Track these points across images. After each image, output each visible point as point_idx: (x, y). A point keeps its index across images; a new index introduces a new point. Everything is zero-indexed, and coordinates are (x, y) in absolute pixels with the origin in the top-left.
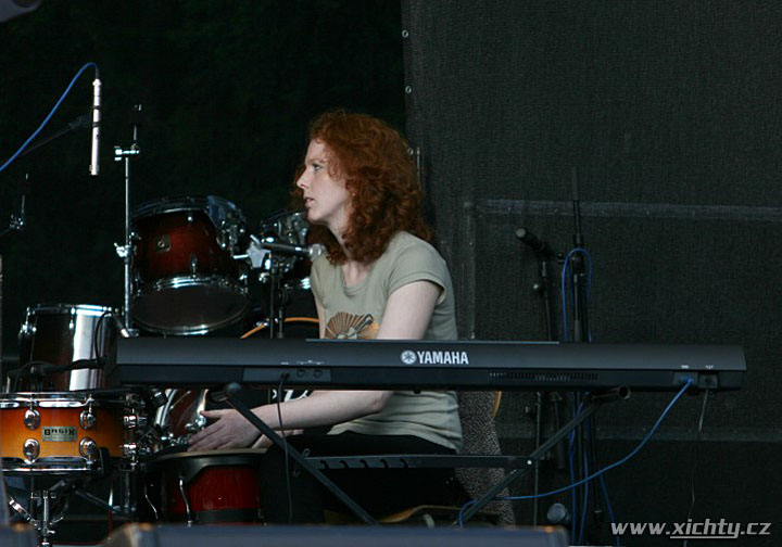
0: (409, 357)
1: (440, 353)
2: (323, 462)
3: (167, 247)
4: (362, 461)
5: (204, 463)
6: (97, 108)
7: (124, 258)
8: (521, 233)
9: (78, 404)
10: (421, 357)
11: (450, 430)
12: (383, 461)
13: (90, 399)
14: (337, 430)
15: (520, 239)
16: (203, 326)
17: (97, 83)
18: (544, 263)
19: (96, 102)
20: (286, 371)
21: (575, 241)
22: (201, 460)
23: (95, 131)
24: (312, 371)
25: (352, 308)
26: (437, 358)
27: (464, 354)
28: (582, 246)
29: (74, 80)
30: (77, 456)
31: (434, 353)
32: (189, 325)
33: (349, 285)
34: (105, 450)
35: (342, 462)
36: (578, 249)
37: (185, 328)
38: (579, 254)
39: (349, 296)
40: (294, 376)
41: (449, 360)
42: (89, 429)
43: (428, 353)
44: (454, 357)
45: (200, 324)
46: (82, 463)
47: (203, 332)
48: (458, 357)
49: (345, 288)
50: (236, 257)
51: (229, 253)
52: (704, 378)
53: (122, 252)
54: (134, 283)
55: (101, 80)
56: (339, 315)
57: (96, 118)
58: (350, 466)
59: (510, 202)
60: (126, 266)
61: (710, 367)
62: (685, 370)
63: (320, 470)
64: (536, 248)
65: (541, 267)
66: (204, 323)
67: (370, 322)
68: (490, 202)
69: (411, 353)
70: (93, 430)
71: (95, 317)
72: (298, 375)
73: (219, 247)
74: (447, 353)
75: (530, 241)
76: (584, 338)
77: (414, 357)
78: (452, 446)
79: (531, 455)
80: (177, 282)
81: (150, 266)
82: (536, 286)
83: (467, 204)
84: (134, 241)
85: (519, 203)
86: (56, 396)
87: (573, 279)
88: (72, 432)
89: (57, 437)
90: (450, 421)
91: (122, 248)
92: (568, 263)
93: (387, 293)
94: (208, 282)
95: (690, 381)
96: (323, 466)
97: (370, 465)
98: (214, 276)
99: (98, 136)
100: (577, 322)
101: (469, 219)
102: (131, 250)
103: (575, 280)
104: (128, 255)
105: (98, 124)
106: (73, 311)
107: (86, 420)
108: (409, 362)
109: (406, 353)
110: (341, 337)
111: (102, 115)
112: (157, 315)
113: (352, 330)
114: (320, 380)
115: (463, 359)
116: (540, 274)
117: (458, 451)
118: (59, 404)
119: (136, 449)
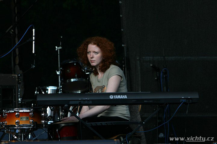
0: (112, 97)
1: (120, 96)
2: (91, 124)
3: (69, 71)
4: (101, 123)
5: (63, 125)
6: (34, 36)
7: (58, 74)
8: (151, 65)
9: (29, 111)
10: (115, 97)
11: (127, 115)
12: (106, 123)
13: (32, 110)
14: (99, 116)
15: (151, 66)
16: (80, 91)
17: (34, 30)
18: (158, 73)
19: (34, 35)
20: (80, 101)
21: (164, 67)
22: (62, 124)
23: (34, 42)
24: (87, 101)
25: (100, 85)
26: (119, 97)
27: (126, 96)
28: (166, 68)
29: (28, 29)
30: (29, 124)
31: (118, 96)
32: (76, 91)
33: (99, 79)
34: (36, 122)
35: (96, 124)
36: (165, 69)
37: (75, 91)
38: (165, 70)
39: (99, 82)
40: (82, 102)
41: (122, 97)
42: (32, 117)
43: (117, 96)
44: (123, 97)
45: (79, 90)
46: (30, 126)
47: (80, 92)
48: (124, 97)
49: (98, 80)
50: (87, 73)
51: (85, 72)
52: (188, 100)
53: (58, 73)
54: (61, 81)
55: (35, 29)
56: (97, 87)
57: (34, 39)
58: (98, 125)
59: (149, 57)
60: (59, 77)
61: (189, 97)
62: (183, 98)
63: (90, 126)
64: (156, 69)
65: (157, 74)
66: (80, 90)
67: (104, 87)
68: (144, 58)
69: (112, 96)
70: (33, 117)
71: (53, 89)
72: (83, 102)
73: (82, 71)
74: (121, 96)
75: (154, 67)
76: (167, 91)
77: (113, 97)
78: (128, 119)
79: (145, 121)
80: (72, 80)
81: (65, 76)
82: (156, 78)
83: (138, 58)
84: (61, 70)
85: (151, 58)
86: (24, 109)
87: (164, 76)
88: (27, 118)
89: (24, 119)
90: (127, 112)
91: (58, 72)
92: (162, 73)
93: (108, 79)
94: (80, 80)
95: (184, 101)
96: (91, 125)
97: (103, 124)
98: (81, 78)
99: (35, 43)
100: (165, 87)
101: (138, 62)
102: (60, 72)
103: (164, 77)
104: (60, 74)
105: (34, 40)
106: (47, 88)
107: (31, 115)
108: (112, 98)
109: (111, 96)
110: (97, 92)
111: (35, 38)
112: (68, 88)
113: (100, 90)
114: (89, 103)
115: (125, 97)
116: (157, 75)
117: (129, 120)
118: (25, 111)
119: (45, 122)
